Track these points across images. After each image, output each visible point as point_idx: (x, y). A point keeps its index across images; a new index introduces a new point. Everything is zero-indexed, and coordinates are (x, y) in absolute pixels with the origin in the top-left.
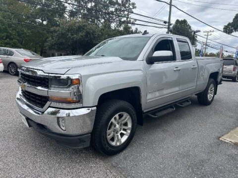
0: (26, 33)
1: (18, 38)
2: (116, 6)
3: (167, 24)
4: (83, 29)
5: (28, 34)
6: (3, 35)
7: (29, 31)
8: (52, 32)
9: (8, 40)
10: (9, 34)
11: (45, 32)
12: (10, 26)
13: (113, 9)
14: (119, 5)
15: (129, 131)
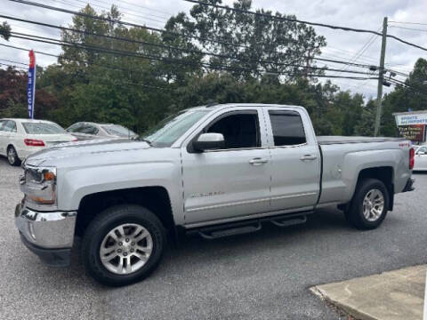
0: (140, 98)
1: (130, 106)
2: (289, 45)
3: (377, 72)
4: (224, 88)
5: (143, 99)
6: (109, 102)
7: (146, 95)
8: (178, 95)
9: (115, 109)
10: (117, 101)
11: (169, 95)
12: (119, 88)
13: (284, 51)
14: (295, 42)
15: (148, 255)
